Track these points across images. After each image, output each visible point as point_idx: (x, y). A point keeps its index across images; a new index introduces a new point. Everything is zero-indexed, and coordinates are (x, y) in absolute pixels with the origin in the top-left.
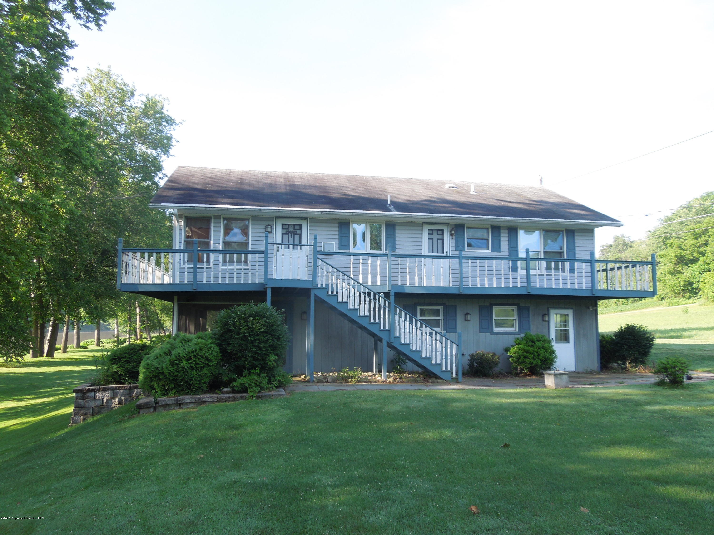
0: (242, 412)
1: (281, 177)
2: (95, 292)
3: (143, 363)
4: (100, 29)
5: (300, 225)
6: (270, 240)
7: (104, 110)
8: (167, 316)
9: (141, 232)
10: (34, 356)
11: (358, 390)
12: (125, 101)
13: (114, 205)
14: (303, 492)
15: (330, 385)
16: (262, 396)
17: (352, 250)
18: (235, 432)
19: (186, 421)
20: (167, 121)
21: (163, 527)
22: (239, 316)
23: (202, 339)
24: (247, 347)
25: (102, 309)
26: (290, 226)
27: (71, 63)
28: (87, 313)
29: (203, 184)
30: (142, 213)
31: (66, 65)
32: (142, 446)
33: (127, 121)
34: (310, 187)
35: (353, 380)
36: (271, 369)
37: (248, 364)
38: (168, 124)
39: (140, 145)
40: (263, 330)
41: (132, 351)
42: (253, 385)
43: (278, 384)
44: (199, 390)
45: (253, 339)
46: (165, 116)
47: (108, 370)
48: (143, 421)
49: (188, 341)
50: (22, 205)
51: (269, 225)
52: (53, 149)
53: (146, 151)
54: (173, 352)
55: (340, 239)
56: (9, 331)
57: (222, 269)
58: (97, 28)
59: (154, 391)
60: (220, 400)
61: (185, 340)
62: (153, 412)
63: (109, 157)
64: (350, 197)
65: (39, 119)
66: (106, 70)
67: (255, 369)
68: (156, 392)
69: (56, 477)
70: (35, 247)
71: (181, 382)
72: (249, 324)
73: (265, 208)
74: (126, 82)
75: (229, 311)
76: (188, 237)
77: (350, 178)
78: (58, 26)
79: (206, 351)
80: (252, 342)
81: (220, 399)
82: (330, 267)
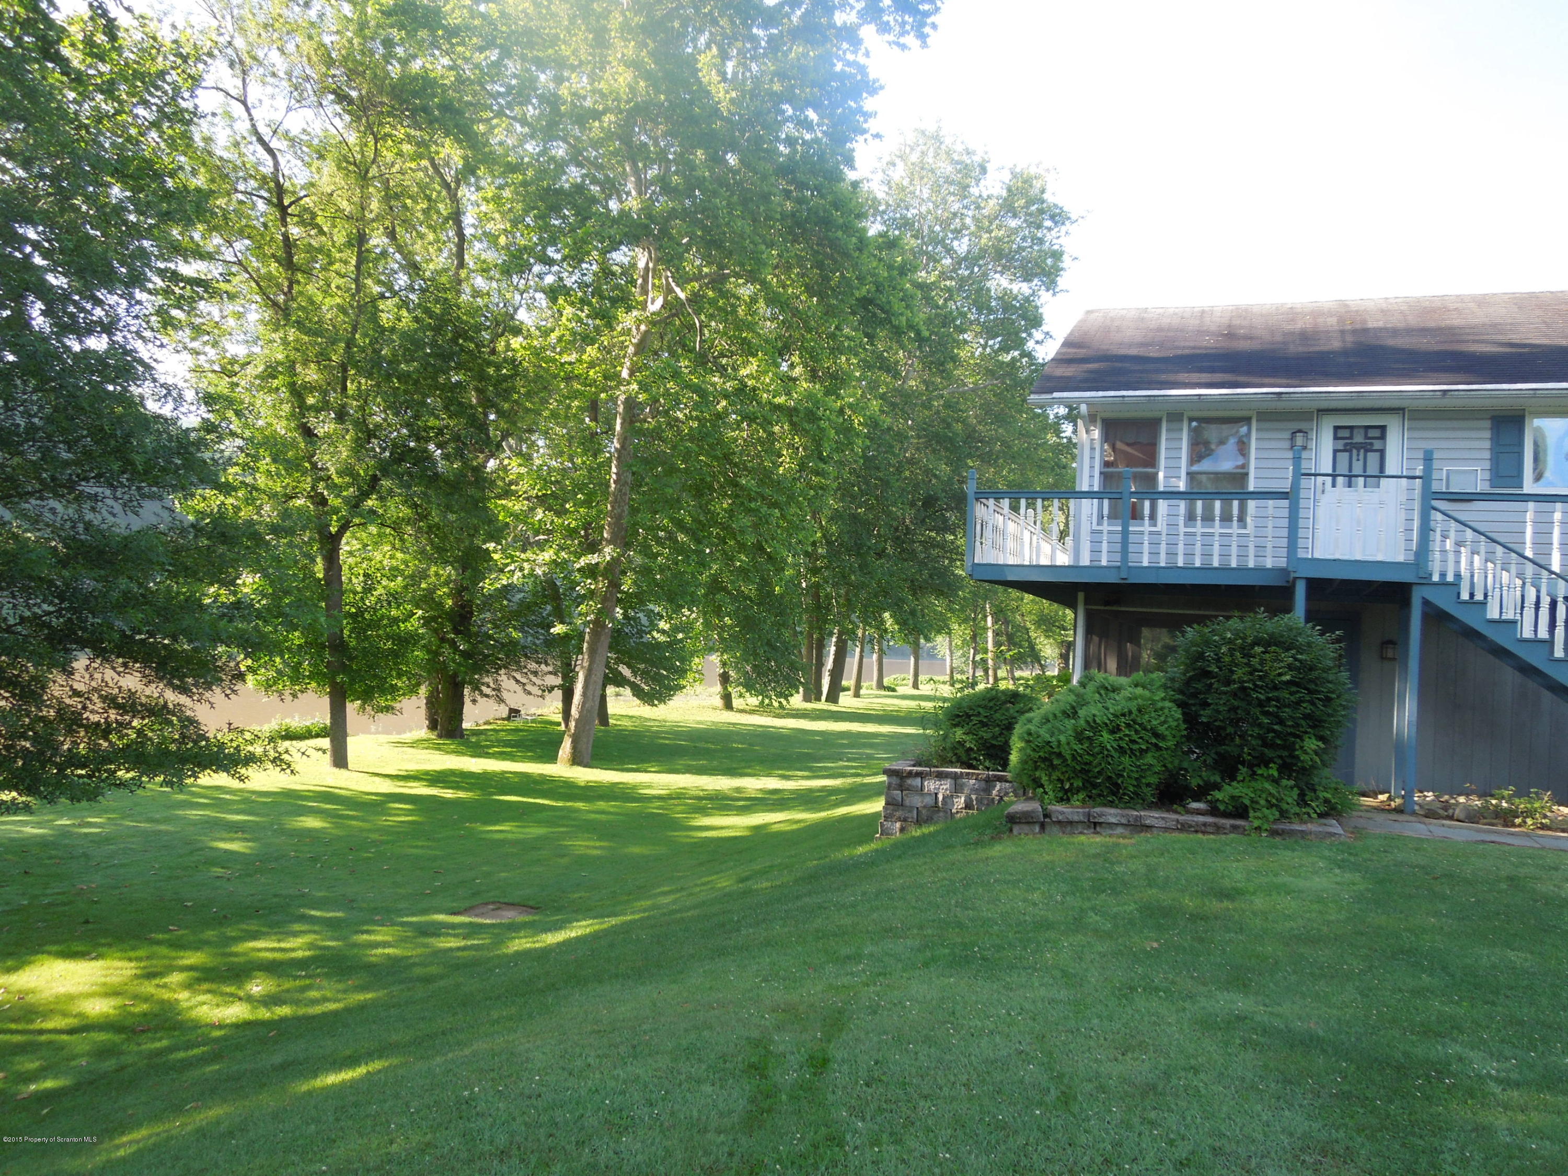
0: (1238, 861)
1: (1330, 314)
2: (912, 581)
3: (1018, 730)
4: (924, 45)
5: (1383, 428)
6: (1305, 466)
7: (929, 212)
8: (1048, 637)
9: (998, 458)
10: (807, 699)
11: (1543, 848)
12: (968, 186)
13: (947, 406)
14: (1418, 1078)
15: (1461, 828)
16: (1283, 831)
17: (1529, 487)
18: (1226, 904)
19: (1112, 863)
20: (1052, 218)
21: (1090, 1080)
22: (1230, 641)
23: (1144, 687)
24: (1248, 714)
25: (923, 616)
26: (1355, 431)
27: (872, 125)
28: (897, 623)
29: (1142, 345)
30: (1000, 419)
31: (864, 131)
32: (1025, 900)
33: (973, 228)
34: (1409, 331)
35: (1529, 821)
36: (1306, 772)
37: (1249, 754)
38: (1056, 223)
39: (997, 276)
40: (1288, 677)
41: (991, 704)
42: (1263, 802)
43: (1323, 809)
44: (1136, 799)
45: (1262, 697)
46: (1049, 207)
47: (945, 737)
48: (1020, 849)
49: (1114, 691)
50: (790, 413)
51: (1300, 431)
52: (842, 300)
53: (1010, 287)
54: (1082, 713)
55: (1496, 461)
56: (766, 648)
57: (1186, 534)
58: (919, 42)
59: (1041, 790)
60: (1184, 828)
61: (1106, 688)
62: (1040, 833)
63: (938, 307)
64: (1526, 350)
65: (818, 245)
66: (931, 129)
67: (1267, 767)
68: (1046, 793)
69: (868, 932)
70: (812, 492)
71: (1096, 777)
72: (1255, 661)
73: (1292, 390)
74: (971, 147)
75: (1206, 630)
76: (1107, 464)
77: (1523, 302)
78: (850, 57)
79: (1153, 714)
80: (1261, 704)
81: (1182, 825)
82: (1469, 531)
